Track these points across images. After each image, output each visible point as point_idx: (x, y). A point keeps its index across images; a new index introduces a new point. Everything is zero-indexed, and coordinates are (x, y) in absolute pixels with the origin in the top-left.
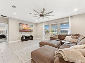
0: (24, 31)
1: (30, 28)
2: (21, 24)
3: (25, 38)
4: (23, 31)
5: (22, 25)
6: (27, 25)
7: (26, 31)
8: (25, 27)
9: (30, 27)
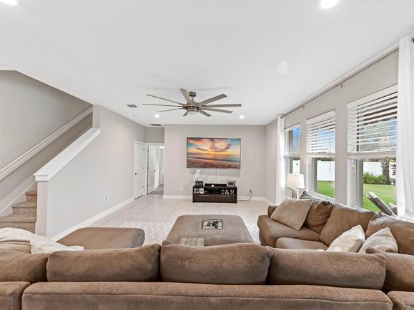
0: (205, 166)
1: (229, 152)
2: (192, 142)
3: (202, 191)
4: (199, 163)
5: (196, 143)
6: (212, 140)
7: (212, 166)
8: (205, 149)
9: (227, 148)
